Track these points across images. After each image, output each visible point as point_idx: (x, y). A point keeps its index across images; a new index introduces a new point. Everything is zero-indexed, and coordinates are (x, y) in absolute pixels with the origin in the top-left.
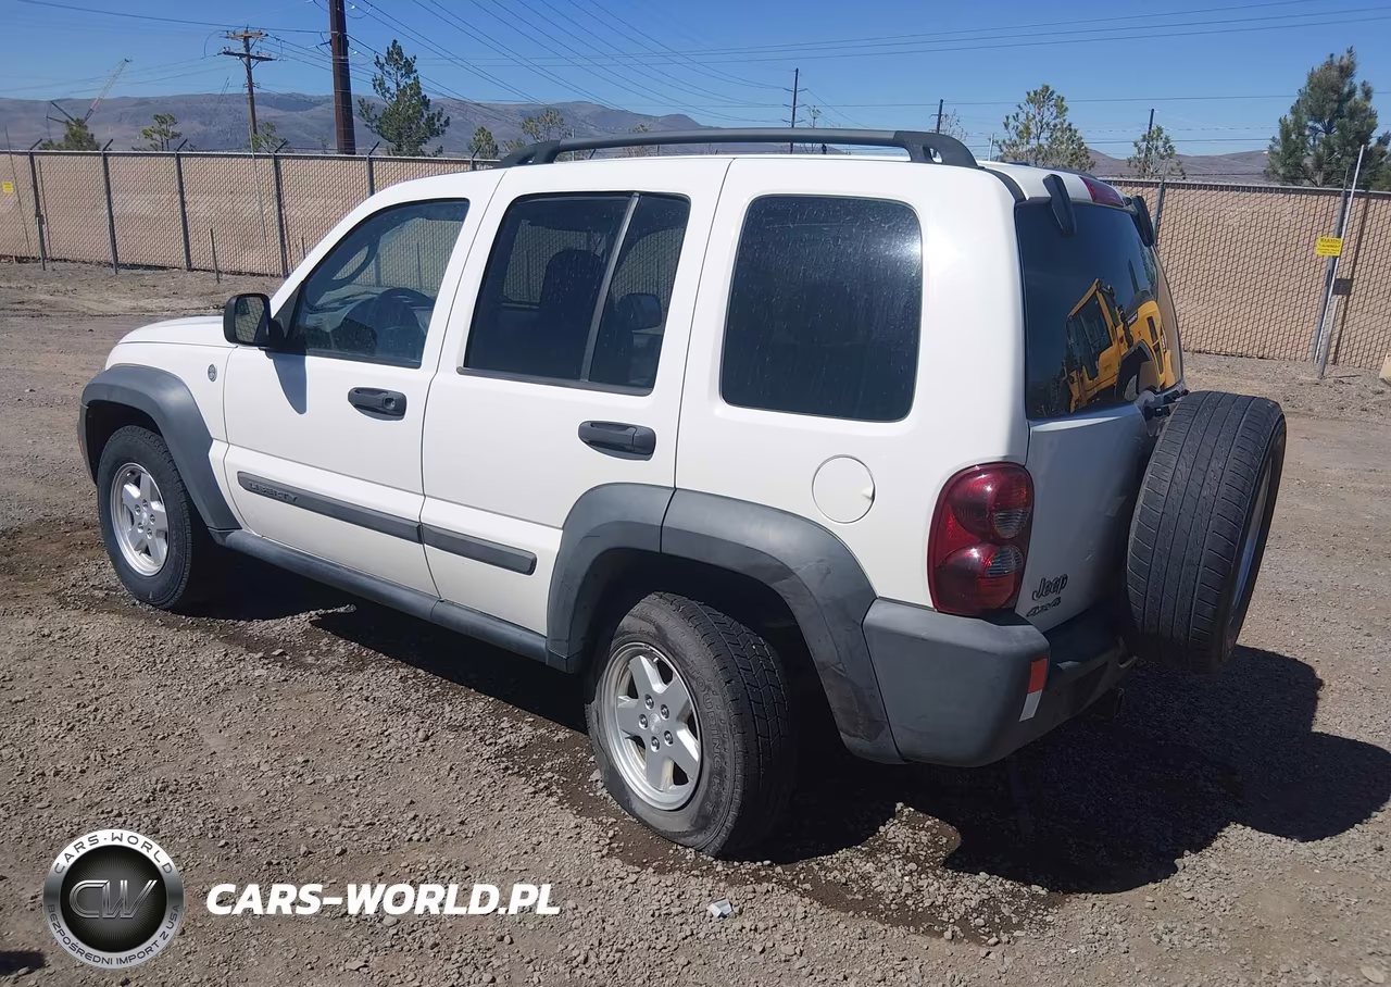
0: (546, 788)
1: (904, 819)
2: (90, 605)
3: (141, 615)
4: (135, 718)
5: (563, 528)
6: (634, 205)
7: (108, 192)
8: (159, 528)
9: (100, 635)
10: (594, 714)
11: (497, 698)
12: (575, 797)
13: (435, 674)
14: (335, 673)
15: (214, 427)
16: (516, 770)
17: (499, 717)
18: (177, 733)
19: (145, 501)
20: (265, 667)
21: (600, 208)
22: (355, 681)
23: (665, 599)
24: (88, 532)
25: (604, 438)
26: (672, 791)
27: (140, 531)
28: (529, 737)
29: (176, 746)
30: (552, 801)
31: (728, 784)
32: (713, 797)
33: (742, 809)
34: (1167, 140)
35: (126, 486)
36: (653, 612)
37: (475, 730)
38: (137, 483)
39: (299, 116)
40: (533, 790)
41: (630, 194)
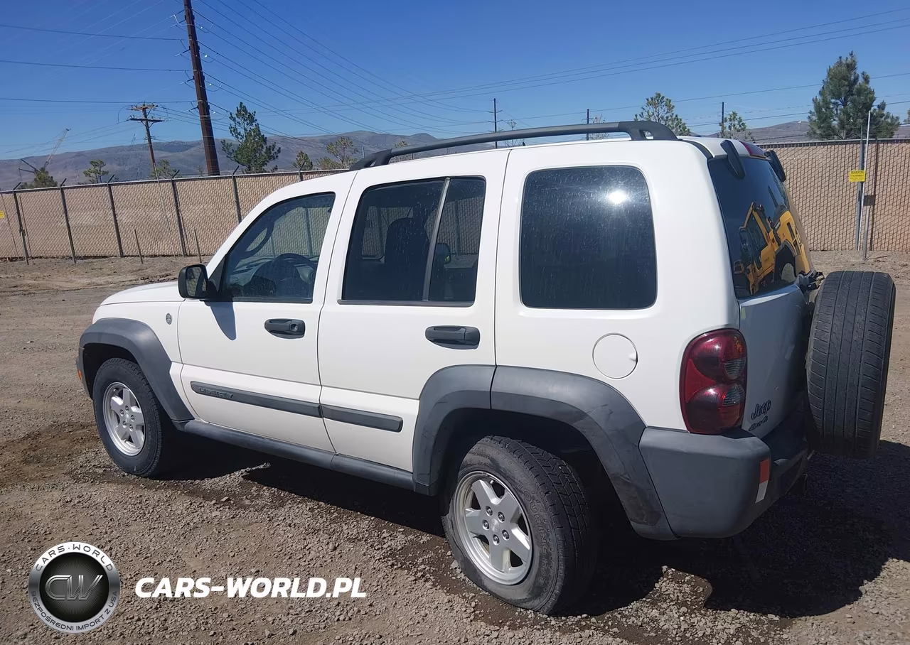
0: (423, 576)
1: (670, 577)
2: (95, 479)
3: (130, 482)
4: (138, 552)
5: (419, 399)
6: (447, 185)
7: (66, 212)
8: (138, 423)
9: (104, 498)
10: (449, 522)
11: (376, 517)
12: (444, 581)
13: (332, 504)
14: (265, 510)
15: (171, 353)
16: (399, 565)
17: (380, 530)
18: (168, 560)
19: (127, 407)
20: (218, 510)
21: (425, 190)
22: (279, 514)
23: (494, 440)
24: (85, 430)
25: (443, 337)
26: (511, 572)
27: (124, 427)
28: (404, 542)
29: (168, 569)
30: (428, 585)
31: (554, 564)
32: (543, 573)
33: (566, 579)
34: (740, 120)
35: (113, 398)
36: (486, 449)
37: (366, 540)
38: (121, 395)
39: (181, 155)
40: (414, 578)
41: (443, 179)
